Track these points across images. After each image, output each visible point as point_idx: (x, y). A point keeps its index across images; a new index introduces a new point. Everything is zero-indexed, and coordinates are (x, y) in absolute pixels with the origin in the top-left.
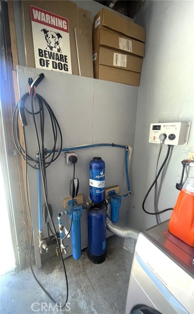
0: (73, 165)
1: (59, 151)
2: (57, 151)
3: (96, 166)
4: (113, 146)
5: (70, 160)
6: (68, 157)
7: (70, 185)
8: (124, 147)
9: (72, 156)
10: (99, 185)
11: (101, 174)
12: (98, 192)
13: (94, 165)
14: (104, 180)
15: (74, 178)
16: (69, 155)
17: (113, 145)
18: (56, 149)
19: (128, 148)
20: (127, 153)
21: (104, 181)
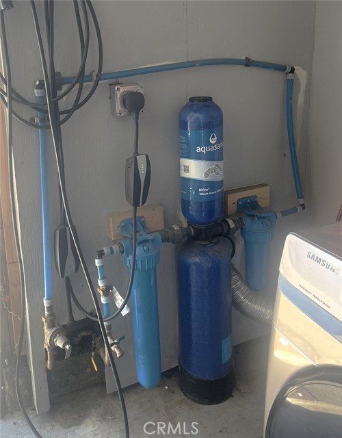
0: (133, 117)
1: (95, 78)
2: (90, 78)
3: (197, 119)
4: (247, 65)
5: (124, 103)
6: (119, 94)
7: (127, 172)
8: (281, 68)
9: (131, 94)
10: (207, 175)
11: (212, 141)
12: (203, 192)
13: (191, 118)
14: (221, 159)
15: (137, 153)
16: (121, 91)
17: (248, 63)
18: (87, 73)
19: (293, 71)
20: (290, 86)
21: (220, 163)
